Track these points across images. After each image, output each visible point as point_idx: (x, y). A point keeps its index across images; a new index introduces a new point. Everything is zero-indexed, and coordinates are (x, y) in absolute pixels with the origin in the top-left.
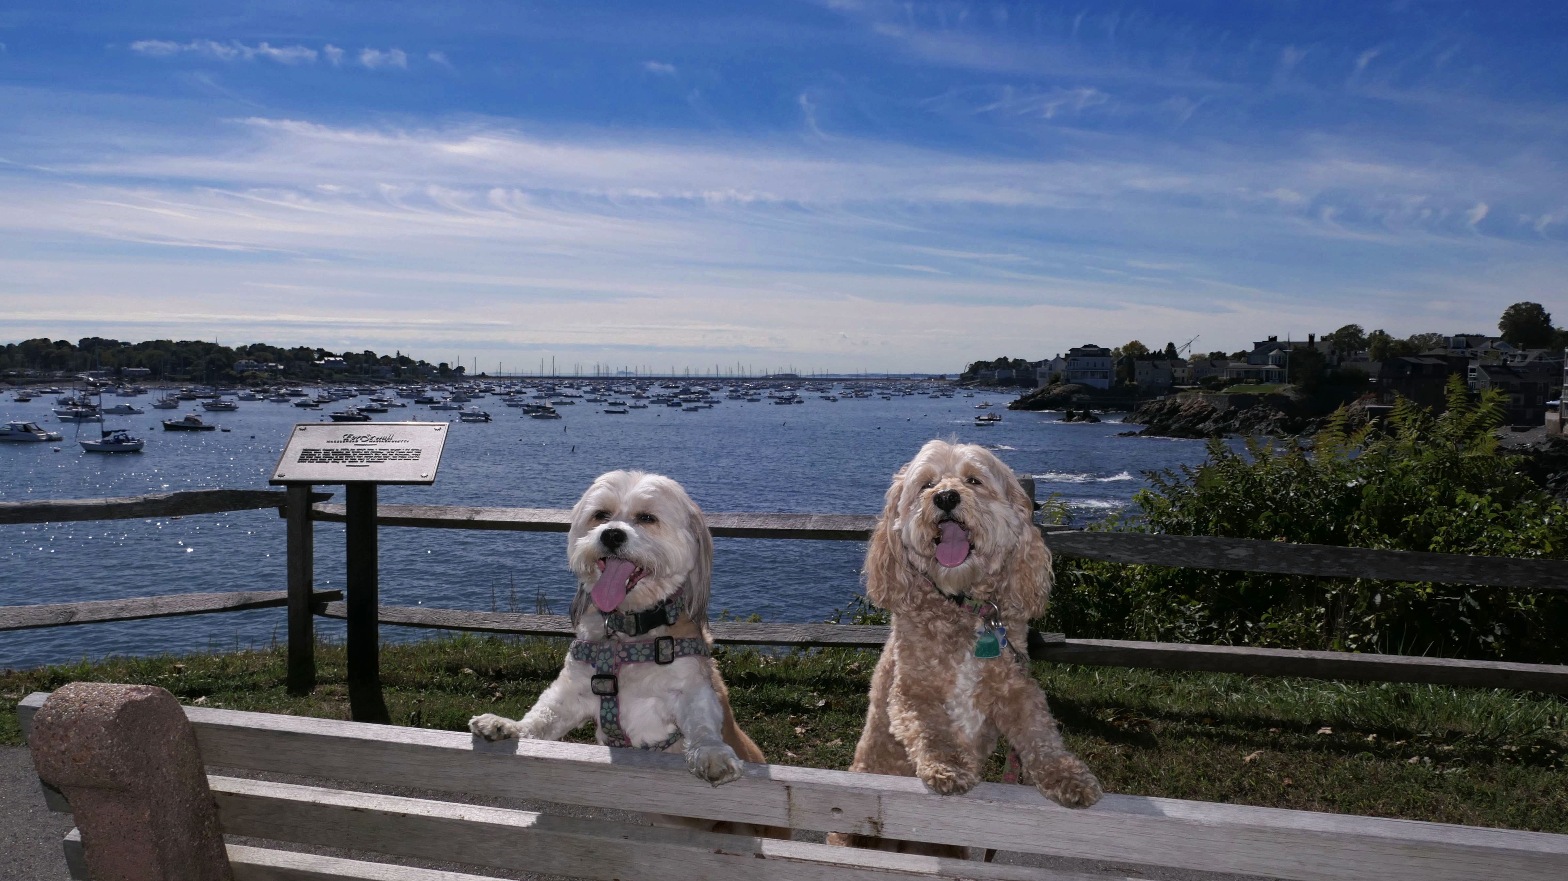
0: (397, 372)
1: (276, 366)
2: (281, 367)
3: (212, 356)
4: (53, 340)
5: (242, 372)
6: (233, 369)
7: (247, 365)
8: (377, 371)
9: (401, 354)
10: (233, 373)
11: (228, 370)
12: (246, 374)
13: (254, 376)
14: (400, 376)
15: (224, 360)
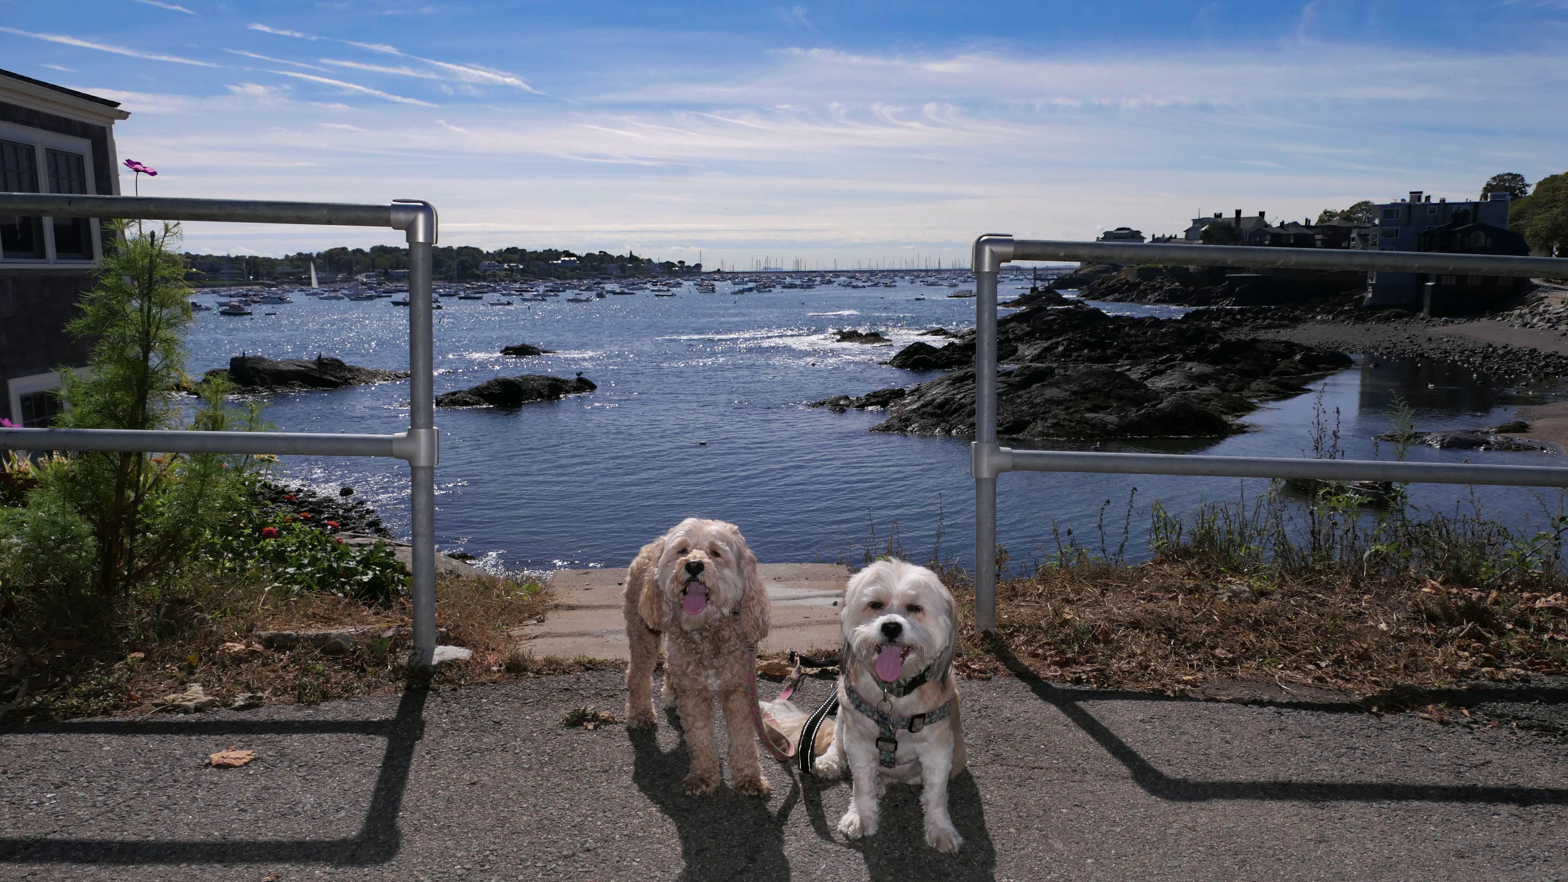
0: (623, 269)
1: (517, 266)
2: (521, 267)
3: (462, 258)
4: (350, 249)
5: (485, 271)
6: (478, 269)
7: (490, 265)
8: (605, 268)
9: (634, 254)
10: (478, 272)
11: (474, 270)
12: (488, 273)
13: (494, 275)
14: (625, 272)
15: (471, 261)
